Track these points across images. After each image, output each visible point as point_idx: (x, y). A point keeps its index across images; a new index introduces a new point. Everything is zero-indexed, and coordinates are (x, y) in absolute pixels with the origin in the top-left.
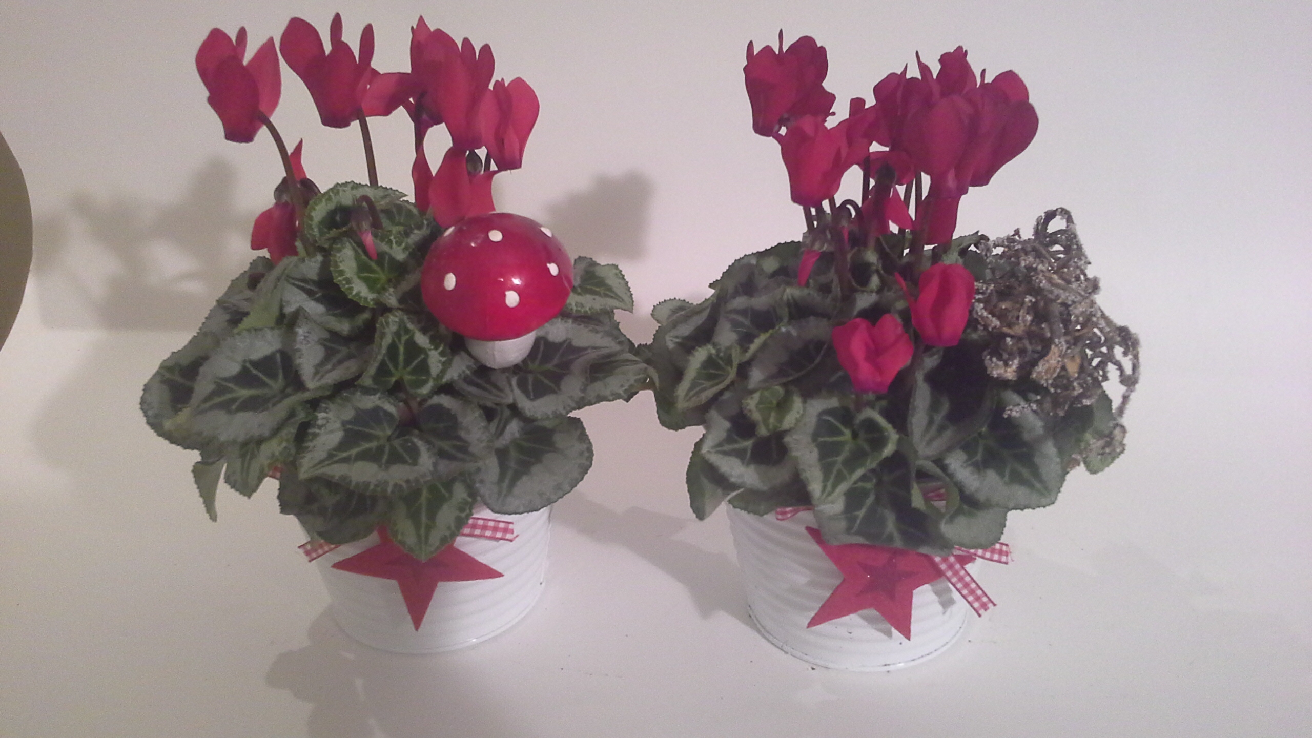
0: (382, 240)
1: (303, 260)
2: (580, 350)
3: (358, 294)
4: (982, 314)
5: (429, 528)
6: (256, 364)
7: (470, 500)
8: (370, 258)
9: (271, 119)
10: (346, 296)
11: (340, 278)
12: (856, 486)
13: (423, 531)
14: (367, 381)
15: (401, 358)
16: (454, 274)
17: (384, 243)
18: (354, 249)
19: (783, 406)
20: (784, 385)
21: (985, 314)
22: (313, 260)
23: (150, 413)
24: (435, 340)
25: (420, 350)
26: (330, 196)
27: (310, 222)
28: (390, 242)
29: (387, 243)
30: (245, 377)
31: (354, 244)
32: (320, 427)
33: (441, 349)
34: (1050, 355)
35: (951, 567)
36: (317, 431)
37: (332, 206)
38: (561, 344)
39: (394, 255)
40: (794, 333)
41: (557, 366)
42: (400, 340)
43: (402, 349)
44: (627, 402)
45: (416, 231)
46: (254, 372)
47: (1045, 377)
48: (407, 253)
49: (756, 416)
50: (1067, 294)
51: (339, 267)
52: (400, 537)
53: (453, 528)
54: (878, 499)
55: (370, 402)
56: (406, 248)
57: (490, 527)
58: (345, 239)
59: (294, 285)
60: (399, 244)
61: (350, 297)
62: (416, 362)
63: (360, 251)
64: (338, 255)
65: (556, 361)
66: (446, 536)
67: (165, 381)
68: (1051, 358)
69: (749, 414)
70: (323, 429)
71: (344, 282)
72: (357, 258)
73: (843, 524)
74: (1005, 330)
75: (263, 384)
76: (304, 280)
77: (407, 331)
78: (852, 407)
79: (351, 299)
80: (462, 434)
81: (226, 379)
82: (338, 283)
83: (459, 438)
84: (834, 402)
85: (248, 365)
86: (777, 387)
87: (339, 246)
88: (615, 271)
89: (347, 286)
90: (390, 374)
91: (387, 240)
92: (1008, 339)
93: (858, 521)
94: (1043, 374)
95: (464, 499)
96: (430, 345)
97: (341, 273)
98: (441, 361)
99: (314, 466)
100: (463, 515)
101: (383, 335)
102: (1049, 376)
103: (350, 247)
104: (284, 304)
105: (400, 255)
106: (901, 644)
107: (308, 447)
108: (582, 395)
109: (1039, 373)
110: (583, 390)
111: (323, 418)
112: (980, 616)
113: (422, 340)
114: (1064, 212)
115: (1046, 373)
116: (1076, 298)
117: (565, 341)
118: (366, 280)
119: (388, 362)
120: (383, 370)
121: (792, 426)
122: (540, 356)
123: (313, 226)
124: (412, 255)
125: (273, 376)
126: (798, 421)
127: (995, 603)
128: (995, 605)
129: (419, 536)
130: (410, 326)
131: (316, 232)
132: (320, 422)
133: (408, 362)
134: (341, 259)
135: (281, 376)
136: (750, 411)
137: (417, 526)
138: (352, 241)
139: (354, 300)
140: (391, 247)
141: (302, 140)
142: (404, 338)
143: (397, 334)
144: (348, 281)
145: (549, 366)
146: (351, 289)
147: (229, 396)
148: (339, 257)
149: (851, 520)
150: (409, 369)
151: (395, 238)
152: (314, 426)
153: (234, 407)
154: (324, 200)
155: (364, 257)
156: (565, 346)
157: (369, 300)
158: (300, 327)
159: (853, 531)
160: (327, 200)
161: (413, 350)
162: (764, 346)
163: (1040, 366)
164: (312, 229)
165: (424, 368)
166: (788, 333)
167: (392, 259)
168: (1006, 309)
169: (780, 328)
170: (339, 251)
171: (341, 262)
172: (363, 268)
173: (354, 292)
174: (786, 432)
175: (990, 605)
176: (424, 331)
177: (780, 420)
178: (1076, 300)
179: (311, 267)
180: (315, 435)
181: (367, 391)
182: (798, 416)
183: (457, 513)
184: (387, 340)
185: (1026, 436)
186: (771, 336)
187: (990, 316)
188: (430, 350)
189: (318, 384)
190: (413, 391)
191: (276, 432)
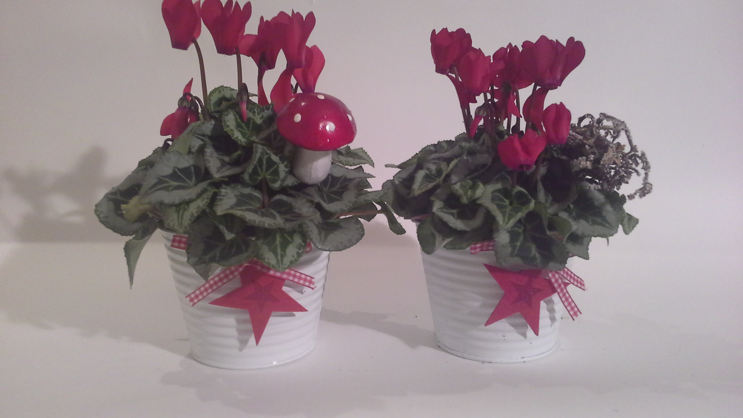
0: (250, 111)
1: (204, 123)
2: (351, 180)
3: (237, 138)
4: (573, 134)
5: (282, 256)
6: (180, 170)
7: (303, 244)
8: (243, 122)
9: (197, 40)
10: (231, 138)
11: (227, 129)
12: (514, 229)
13: (279, 257)
14: (246, 177)
15: (264, 167)
16: (300, 114)
17: (251, 113)
18: (234, 115)
19: (474, 187)
20: (471, 179)
21: (574, 134)
22: (209, 123)
23: (102, 216)
24: (282, 159)
25: (275, 163)
26: (220, 90)
27: (210, 102)
28: (254, 112)
29: (253, 112)
30: (174, 176)
31: (235, 113)
32: (223, 196)
33: (286, 163)
34: (608, 152)
35: (559, 286)
36: (221, 197)
37: (220, 96)
38: (340, 178)
39: (255, 120)
40: (470, 160)
41: (339, 188)
42: (263, 156)
43: (264, 162)
44: (369, 221)
45: (266, 111)
46: (179, 174)
47: (608, 163)
48: (262, 120)
49: (461, 192)
50: (614, 121)
51: (227, 123)
52: (266, 260)
53: (296, 257)
54: (525, 239)
55: (247, 191)
56: (262, 118)
57: (303, 278)
58: (230, 110)
59: (197, 137)
60: (259, 114)
61: (233, 138)
62: (272, 169)
63: (238, 117)
64: (226, 117)
65: (338, 186)
66: (292, 261)
67: (110, 200)
68: (609, 153)
69: (456, 192)
70: (225, 197)
71: (230, 131)
72: (236, 120)
73: (509, 250)
74: (585, 141)
75: (184, 181)
76: (203, 135)
77: (267, 154)
78: (509, 188)
79: (233, 140)
80: (297, 211)
81: (164, 177)
82: (227, 131)
83: (295, 213)
84: (499, 186)
85: (176, 170)
86: (468, 180)
87: (227, 113)
88: (361, 150)
89: (231, 133)
90: (258, 174)
91: (253, 111)
92: (587, 146)
93: (517, 248)
94: (607, 161)
95: (300, 243)
96: (279, 161)
97: (228, 126)
98: (285, 170)
99: (225, 210)
100: (300, 252)
101: (257, 152)
102: (609, 162)
103: (232, 114)
104: (191, 147)
105: (259, 121)
106: (531, 343)
107: (218, 204)
108: (356, 200)
109: (604, 161)
110: (356, 197)
111: (224, 192)
112: (573, 319)
113: (275, 158)
114: (589, 115)
115: (608, 160)
116: (618, 122)
117: (342, 176)
118: (241, 132)
119: (258, 166)
120: (255, 172)
121: (480, 195)
122: (329, 184)
123: (211, 104)
124: (264, 122)
125: (190, 178)
126: (483, 193)
127: (581, 312)
128: (581, 313)
129: (278, 260)
130: (268, 152)
131: (212, 107)
132: (223, 194)
133: (268, 169)
134: (228, 119)
135: (194, 178)
136: (457, 190)
137: (276, 255)
138: (233, 111)
139: (235, 140)
140: (254, 116)
141: (192, 78)
142: (266, 157)
143: (262, 154)
144: (232, 130)
145: (335, 189)
146: (233, 134)
147: (165, 185)
148: (227, 119)
149: (514, 247)
150: (268, 173)
151: (257, 110)
152: (220, 195)
153: (170, 189)
154: (217, 91)
155: (239, 120)
156: (343, 178)
157: (243, 142)
158: (208, 148)
159: (514, 254)
160: (218, 92)
161: (271, 163)
162: (456, 165)
163: (605, 157)
164: (210, 106)
165: (276, 173)
166: (467, 160)
167: (254, 123)
168: (584, 130)
169: (463, 157)
170: (227, 115)
171: (227, 121)
172: (238, 126)
173: (235, 137)
174: (477, 199)
175: (578, 313)
176: (276, 154)
177: (474, 193)
178: (618, 123)
179: (208, 127)
180: (221, 199)
181: (245, 184)
182: (483, 191)
183: (297, 250)
184: (258, 155)
185: (596, 203)
186: (459, 161)
187: (577, 134)
188: (280, 163)
189: (221, 175)
190: (271, 184)
191: (199, 196)
